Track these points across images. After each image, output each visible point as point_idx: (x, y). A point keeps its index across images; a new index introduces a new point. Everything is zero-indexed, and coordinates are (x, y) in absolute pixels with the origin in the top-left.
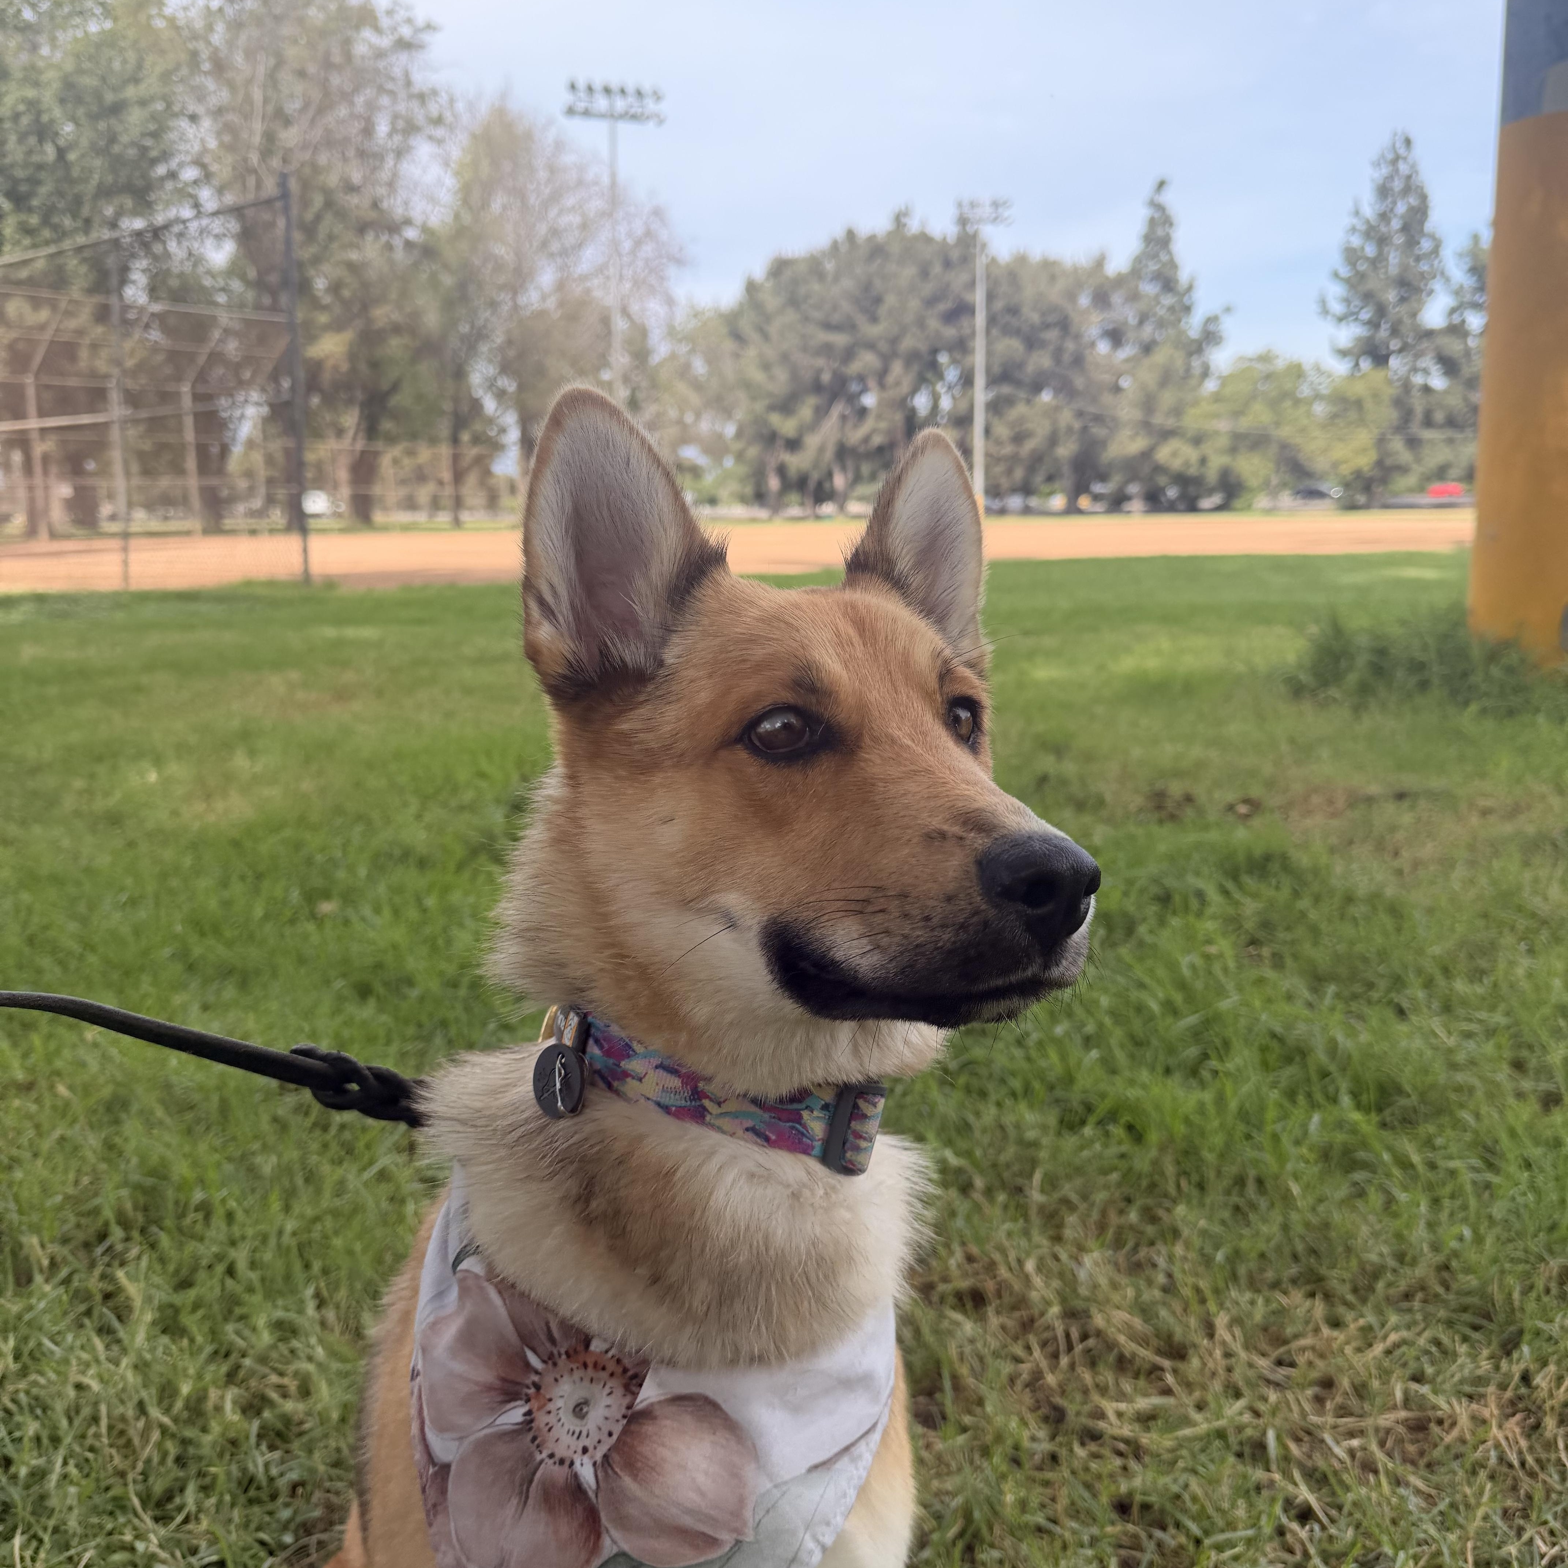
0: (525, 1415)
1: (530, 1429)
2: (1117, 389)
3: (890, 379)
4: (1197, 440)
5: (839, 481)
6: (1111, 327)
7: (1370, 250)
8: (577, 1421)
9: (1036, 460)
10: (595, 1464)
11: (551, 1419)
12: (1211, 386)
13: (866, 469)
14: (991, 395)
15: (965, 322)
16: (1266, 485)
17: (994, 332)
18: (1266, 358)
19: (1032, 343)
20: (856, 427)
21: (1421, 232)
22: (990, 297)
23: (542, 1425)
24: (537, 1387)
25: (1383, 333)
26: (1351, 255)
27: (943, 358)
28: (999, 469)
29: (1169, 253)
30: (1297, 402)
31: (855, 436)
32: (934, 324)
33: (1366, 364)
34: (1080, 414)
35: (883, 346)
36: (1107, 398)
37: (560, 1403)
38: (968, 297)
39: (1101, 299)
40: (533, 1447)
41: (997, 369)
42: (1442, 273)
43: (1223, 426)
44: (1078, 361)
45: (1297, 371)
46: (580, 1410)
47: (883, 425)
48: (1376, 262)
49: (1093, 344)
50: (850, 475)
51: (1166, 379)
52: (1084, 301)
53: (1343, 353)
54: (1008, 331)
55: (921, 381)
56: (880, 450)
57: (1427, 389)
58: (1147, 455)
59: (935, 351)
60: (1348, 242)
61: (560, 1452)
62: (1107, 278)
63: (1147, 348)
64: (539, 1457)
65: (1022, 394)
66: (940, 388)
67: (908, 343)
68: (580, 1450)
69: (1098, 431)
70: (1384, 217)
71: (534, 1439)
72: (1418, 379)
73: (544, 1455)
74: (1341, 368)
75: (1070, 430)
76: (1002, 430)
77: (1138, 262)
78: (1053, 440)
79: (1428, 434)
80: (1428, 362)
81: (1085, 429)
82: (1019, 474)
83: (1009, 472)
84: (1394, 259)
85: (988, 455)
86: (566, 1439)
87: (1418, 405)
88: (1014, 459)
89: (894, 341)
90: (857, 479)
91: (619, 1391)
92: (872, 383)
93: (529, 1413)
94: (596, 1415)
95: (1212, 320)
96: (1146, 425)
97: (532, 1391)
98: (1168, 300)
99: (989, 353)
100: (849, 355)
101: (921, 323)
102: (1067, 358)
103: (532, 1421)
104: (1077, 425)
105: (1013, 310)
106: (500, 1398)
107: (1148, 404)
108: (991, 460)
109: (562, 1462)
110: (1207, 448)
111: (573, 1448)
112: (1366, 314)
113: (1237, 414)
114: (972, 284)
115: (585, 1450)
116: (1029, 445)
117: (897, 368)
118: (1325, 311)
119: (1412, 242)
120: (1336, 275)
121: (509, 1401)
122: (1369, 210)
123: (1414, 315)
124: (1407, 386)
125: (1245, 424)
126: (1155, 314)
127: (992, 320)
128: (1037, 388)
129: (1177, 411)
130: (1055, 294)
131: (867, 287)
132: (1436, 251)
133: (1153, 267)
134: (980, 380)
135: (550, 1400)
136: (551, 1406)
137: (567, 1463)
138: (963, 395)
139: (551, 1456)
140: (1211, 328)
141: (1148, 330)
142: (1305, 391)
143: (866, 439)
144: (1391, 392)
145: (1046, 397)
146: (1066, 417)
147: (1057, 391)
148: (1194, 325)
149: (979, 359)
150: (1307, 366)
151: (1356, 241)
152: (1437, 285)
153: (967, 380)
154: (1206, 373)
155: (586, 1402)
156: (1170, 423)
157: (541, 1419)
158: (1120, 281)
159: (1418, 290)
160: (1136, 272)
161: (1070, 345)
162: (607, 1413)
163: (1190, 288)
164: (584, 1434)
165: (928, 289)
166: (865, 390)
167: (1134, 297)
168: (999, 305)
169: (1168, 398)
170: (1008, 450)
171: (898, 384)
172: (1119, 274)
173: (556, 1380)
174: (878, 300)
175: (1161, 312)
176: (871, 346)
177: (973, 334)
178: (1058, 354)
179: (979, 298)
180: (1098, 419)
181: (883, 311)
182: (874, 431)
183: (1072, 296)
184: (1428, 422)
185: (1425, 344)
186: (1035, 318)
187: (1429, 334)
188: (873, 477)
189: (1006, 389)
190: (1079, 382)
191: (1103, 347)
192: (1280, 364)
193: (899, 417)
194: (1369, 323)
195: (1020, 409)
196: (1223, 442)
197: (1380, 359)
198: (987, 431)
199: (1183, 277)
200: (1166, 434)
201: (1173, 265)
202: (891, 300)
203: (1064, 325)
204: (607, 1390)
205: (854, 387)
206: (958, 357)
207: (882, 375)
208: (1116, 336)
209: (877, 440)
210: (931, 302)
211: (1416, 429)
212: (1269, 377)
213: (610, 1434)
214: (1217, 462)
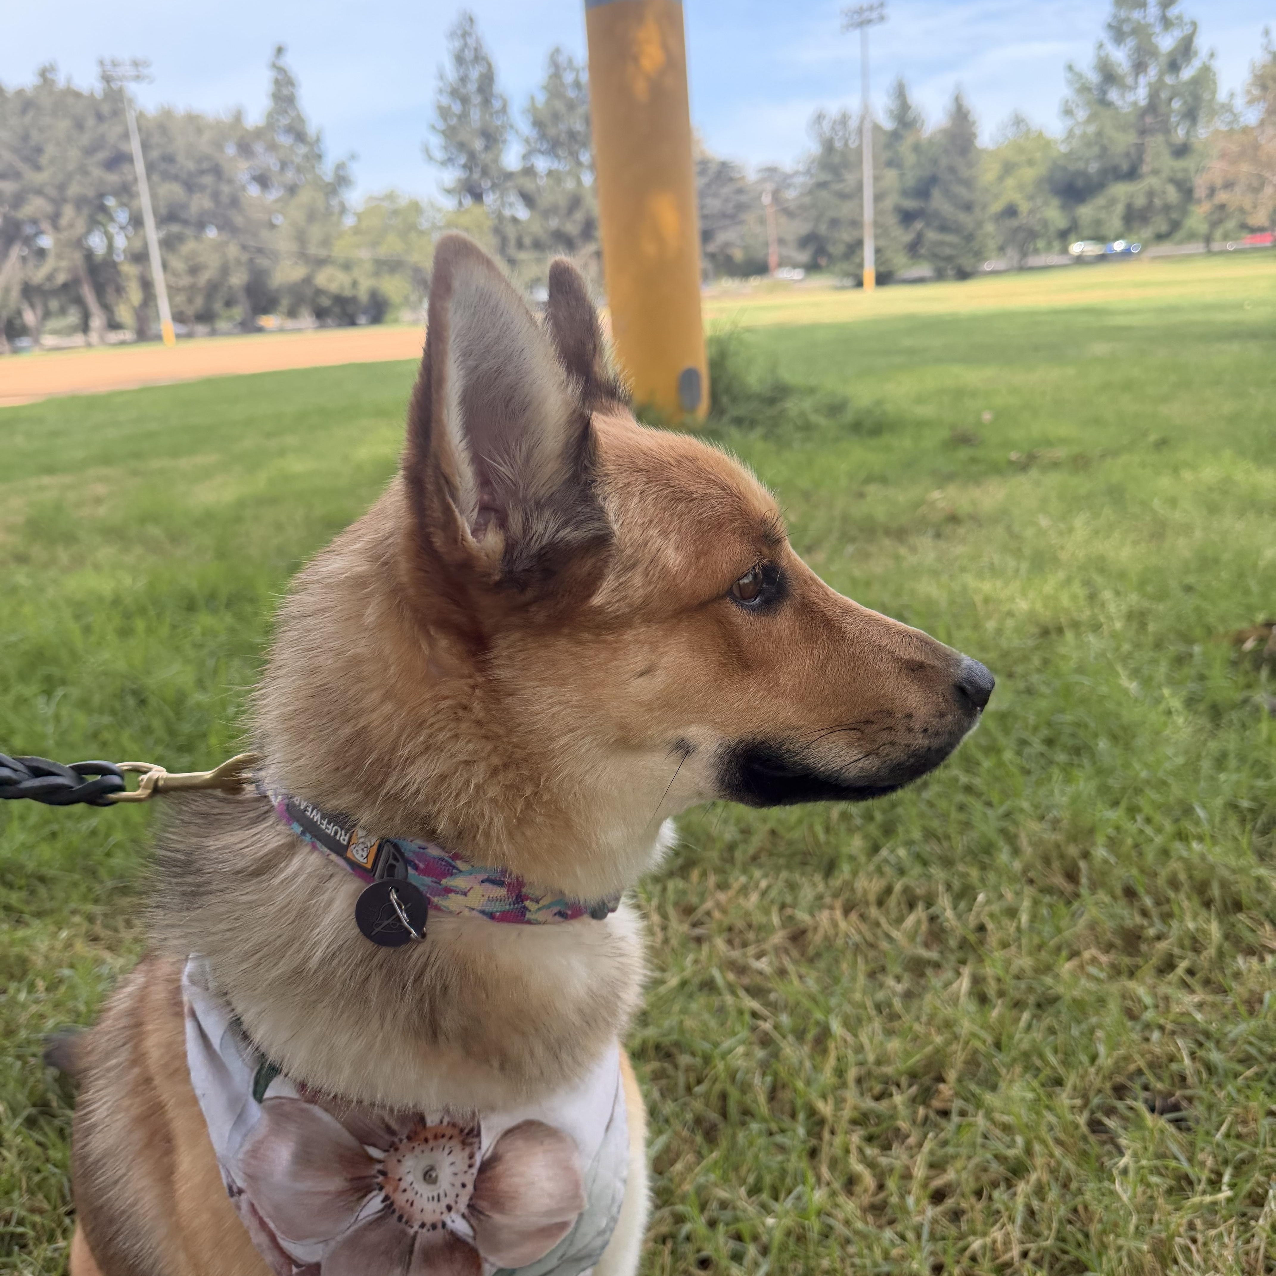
0: (383, 1201)
1: (394, 1211)
2: (272, 226)
3: (64, 221)
4: (347, 266)
5: (30, 317)
6: (257, 173)
7: (457, 108)
8: (432, 1187)
9: (212, 289)
10: (463, 1216)
11: (409, 1195)
12: (349, 221)
13: (54, 304)
14: (162, 234)
15: (126, 168)
16: (406, 300)
17: (155, 178)
18: (391, 197)
19: (190, 186)
20: (37, 267)
21: (492, 94)
22: (145, 146)
23: (403, 1203)
24: (384, 1173)
25: (476, 176)
26: (444, 112)
27: (111, 202)
28: (180, 299)
29: (295, 108)
30: (422, 233)
31: (39, 275)
32: (97, 172)
33: (468, 201)
34: (244, 247)
35: (52, 192)
36: (265, 234)
37: (409, 1178)
38: (124, 147)
39: (245, 149)
40: (402, 1226)
41: (163, 211)
42: (511, 127)
43: (364, 254)
44: (235, 202)
45: (416, 207)
46: (429, 1176)
47: (64, 264)
48: (463, 117)
49: (244, 188)
50: (40, 312)
51: (312, 216)
52: (231, 150)
53: (449, 191)
54: (167, 176)
55: (93, 223)
56: (65, 286)
57: (515, 220)
58: (308, 280)
59: (101, 195)
60: (438, 101)
61: (429, 1218)
62: (247, 131)
63: (292, 190)
64: (412, 1231)
65: (189, 232)
66: (113, 229)
67: (74, 190)
68: (444, 1209)
69: (263, 262)
70: (463, 80)
71: (400, 1218)
72: (507, 213)
73: (416, 1227)
74: (448, 204)
75: (238, 262)
76: (178, 264)
77: (271, 116)
78: (225, 271)
79: (522, 256)
80: (513, 197)
81: (251, 261)
82: (199, 302)
83: (190, 301)
84: (475, 115)
85: (169, 287)
86: (430, 1207)
87: (511, 232)
88: (192, 289)
89: (62, 187)
90: (47, 315)
91: (457, 1148)
92: (45, 225)
93: (386, 1198)
94: (445, 1175)
95: (340, 167)
96: (303, 256)
97: (380, 1179)
98: (302, 150)
99: (154, 196)
100: (18, 200)
101: (83, 171)
102: (225, 199)
103: (392, 1204)
104: (245, 257)
105: (169, 159)
106: (354, 1198)
107: (301, 238)
108: (172, 290)
109: (434, 1227)
110: (356, 273)
111: (438, 1211)
112: (463, 159)
113: (375, 244)
114: (126, 136)
115: (449, 1208)
116: (204, 278)
117: (68, 212)
118: (430, 158)
119: (486, 102)
120: (433, 127)
121: (365, 1195)
122: (451, 74)
123: (496, 160)
124: (500, 217)
125: (383, 251)
126: (292, 162)
127: (150, 168)
128: (201, 226)
129: (326, 242)
130: (204, 144)
131: (25, 138)
132: (504, 110)
133: (284, 121)
134: (150, 222)
135: (400, 1180)
136: (403, 1185)
137: (440, 1225)
138: (136, 234)
139: (423, 1225)
140: (341, 173)
141: (290, 175)
142: (424, 224)
143: (50, 277)
144: (489, 223)
145: (212, 233)
146: (233, 250)
147: (220, 228)
148: (327, 170)
149: (145, 202)
150: (424, 203)
151: (445, 101)
152: (510, 137)
153: (137, 221)
154: (343, 210)
155: (432, 1168)
156: (323, 253)
157: (400, 1199)
158: (258, 133)
159: (495, 141)
160: (271, 125)
161: (226, 189)
162: (454, 1169)
163: (318, 140)
164: (442, 1195)
165: (85, 139)
166: (40, 233)
167: (272, 147)
168: (155, 154)
169: (316, 232)
170: (186, 281)
171: (71, 226)
172: (257, 128)
173: (399, 1161)
174: (39, 150)
175: (298, 160)
176: (39, 192)
177: (136, 180)
178: (216, 196)
179: (135, 147)
180: (260, 251)
181: (44, 160)
182: (56, 270)
183: (219, 145)
184: (520, 245)
185: (509, 184)
186: (191, 166)
187: (509, 176)
188: (63, 311)
189: (175, 228)
190: (239, 220)
191: (254, 191)
192: (403, 202)
193: (78, 257)
194: (465, 166)
195: (189, 246)
196: (369, 267)
197: (478, 197)
198: (165, 266)
199: (311, 129)
200: (321, 262)
201: (300, 119)
202: (50, 150)
203: (217, 171)
204: (447, 1151)
205: (28, 230)
206: (125, 199)
207: (55, 219)
208: (263, 181)
209: (61, 278)
210: (89, 151)
211: (512, 251)
212: (395, 213)
213: (464, 1186)
214: (365, 285)
